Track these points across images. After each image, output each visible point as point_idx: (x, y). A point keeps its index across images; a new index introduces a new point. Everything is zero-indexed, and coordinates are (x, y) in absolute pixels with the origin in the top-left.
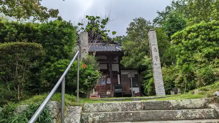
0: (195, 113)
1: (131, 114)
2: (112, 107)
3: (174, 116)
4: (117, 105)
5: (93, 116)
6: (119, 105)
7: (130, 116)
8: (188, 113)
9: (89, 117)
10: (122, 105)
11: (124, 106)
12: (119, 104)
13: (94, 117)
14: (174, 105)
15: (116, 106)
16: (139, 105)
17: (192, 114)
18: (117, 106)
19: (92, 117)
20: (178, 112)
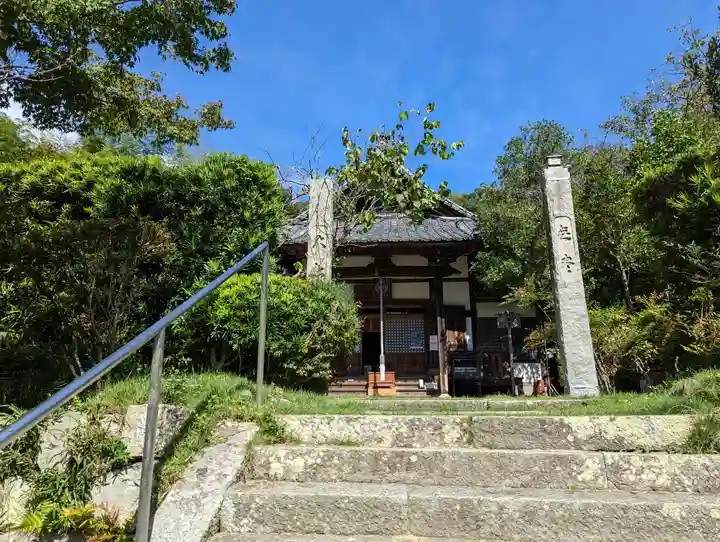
0: (654, 467)
1: (414, 459)
2: (359, 431)
3: (570, 475)
4: (376, 425)
5: (286, 457)
6: (385, 425)
7: (409, 466)
8: (626, 466)
9: (271, 459)
10: (396, 424)
11: (401, 430)
12: (386, 421)
13: (288, 462)
14: (582, 435)
15: (374, 428)
16: (454, 428)
17: (641, 471)
18: (378, 428)
19: (282, 460)
20: (589, 462)
